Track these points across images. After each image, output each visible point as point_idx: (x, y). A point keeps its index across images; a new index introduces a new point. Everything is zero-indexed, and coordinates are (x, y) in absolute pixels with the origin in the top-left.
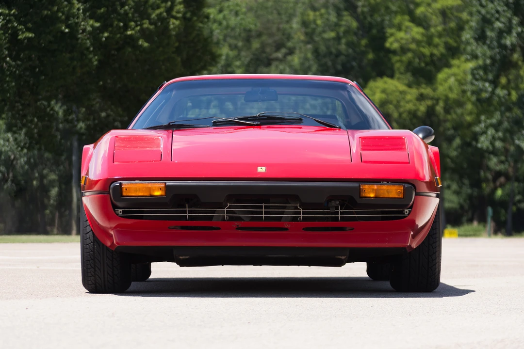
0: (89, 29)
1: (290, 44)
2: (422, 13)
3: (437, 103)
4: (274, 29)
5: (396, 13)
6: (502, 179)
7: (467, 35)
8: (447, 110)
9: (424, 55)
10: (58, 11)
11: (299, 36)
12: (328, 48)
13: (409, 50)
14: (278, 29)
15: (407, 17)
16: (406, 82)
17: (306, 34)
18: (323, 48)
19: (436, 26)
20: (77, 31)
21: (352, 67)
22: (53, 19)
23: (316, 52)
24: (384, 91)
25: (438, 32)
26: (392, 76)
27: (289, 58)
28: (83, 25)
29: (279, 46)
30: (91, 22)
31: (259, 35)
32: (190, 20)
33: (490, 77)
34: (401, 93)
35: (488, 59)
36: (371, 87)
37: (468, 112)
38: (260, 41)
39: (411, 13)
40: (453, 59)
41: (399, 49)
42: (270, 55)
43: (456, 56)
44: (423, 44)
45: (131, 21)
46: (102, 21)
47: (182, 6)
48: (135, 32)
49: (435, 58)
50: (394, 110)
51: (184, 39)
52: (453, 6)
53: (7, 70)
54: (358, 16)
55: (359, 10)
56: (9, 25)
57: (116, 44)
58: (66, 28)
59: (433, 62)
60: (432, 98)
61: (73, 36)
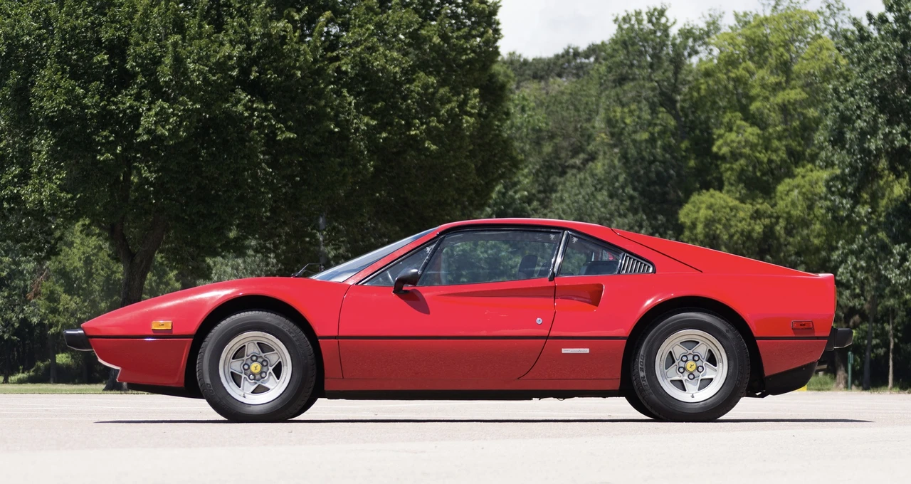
0: (363, 127)
1: (591, 148)
2: (758, 109)
3: (777, 223)
4: (571, 129)
5: (725, 109)
6: (857, 318)
7: (820, 137)
8: (789, 232)
9: (761, 163)
10: (326, 106)
11: (603, 137)
12: (639, 152)
13: (741, 155)
14: (576, 129)
15: (739, 114)
16: (737, 195)
17: (612, 135)
18: (632, 152)
19: (776, 126)
20: (349, 130)
21: (670, 177)
22: (320, 116)
23: (624, 157)
24: (710, 207)
25: (776, 132)
26: (720, 189)
27: (590, 165)
28: (356, 123)
29: (576, 151)
30: (366, 119)
31: (552, 137)
32: (486, 117)
33: (850, 190)
34: (731, 209)
35: (847, 167)
36: (694, 202)
37: (816, 233)
38: (552, 144)
39: (744, 110)
40: (796, 167)
41: (729, 154)
42: (566, 162)
43: (800, 163)
44: (759, 148)
45: (415, 118)
46: (379, 118)
47: (478, 100)
48: (421, 133)
49: (773, 166)
50: (723, 230)
51: (479, 141)
52: (796, 100)
53: (263, 179)
54: (677, 112)
55: (678, 105)
56: (266, 123)
57: (395, 147)
58: (336, 126)
59: (772, 171)
60: (770, 217)
61: (343, 136)
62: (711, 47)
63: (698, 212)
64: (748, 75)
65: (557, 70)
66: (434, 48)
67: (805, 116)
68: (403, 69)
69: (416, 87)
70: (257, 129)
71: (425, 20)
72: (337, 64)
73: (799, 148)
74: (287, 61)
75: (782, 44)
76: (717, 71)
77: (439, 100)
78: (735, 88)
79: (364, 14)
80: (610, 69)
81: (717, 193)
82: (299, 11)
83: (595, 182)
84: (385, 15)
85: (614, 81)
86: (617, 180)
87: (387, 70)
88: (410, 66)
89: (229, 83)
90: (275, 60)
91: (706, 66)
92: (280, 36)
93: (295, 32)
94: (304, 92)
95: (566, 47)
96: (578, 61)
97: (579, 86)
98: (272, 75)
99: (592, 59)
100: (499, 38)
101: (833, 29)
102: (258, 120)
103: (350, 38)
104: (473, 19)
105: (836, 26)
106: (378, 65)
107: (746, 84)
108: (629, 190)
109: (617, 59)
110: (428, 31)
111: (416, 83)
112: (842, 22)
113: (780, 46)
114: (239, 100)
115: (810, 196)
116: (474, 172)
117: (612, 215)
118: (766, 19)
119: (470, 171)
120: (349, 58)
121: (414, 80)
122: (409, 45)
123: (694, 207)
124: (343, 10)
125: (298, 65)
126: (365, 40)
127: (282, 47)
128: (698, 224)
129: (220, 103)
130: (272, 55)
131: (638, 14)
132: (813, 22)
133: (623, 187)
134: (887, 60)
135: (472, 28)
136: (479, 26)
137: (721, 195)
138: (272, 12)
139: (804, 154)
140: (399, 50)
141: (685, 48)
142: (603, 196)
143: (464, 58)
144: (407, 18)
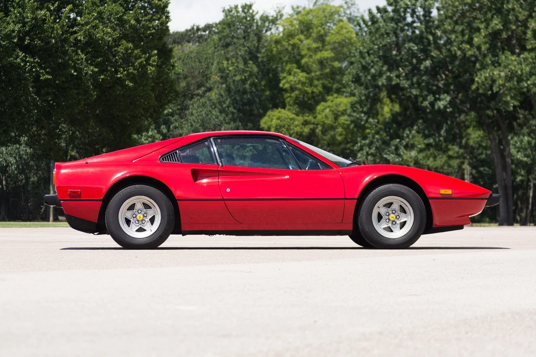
0: (90, 72)
1: (208, 84)
2: (306, 63)
3: (317, 128)
4: (197, 73)
5: (287, 62)
7: (346, 79)
8: (324, 133)
9: (307, 93)
10: (69, 60)
11: (216, 78)
12: (237, 87)
13: (296, 89)
14: (199, 73)
15: (295, 65)
16: (294, 111)
17: (222, 77)
18: (233, 87)
19: (316, 72)
20: (82, 74)
21: (255, 102)
22: (65, 66)
23: (228, 90)
24: (278, 119)
25: (316, 75)
26: (284, 107)
27: (208, 94)
28: (86, 70)
29: (199, 86)
30: (92, 68)
31: (185, 78)
32: (161, 67)
33: (365, 109)
34: (291, 119)
35: (363, 96)
36: (269, 115)
37: (339, 133)
38: (185, 82)
39: (298, 63)
40: (328, 96)
41: (289, 88)
42: (193, 92)
43: (330, 93)
44: (307, 85)
45: (120, 67)
46: (100, 67)
47: (157, 57)
48: (123, 76)
49: (315, 95)
50: (286, 132)
51: (157, 81)
52: (327, 57)
53: (31, 102)
54: (259, 63)
55: (260, 60)
56: (34, 70)
57: (108, 84)
58: (75, 71)
59: (313, 97)
60: (313, 124)
61: (78, 77)
62: (277, 26)
63: (271, 121)
64: (300, 43)
65: (187, 38)
66: (131, 26)
67: (333, 67)
68: (113, 38)
69: (121, 49)
70: (28, 72)
71: (126, 10)
72: (76, 35)
73: (330, 85)
74: (46, 34)
75: (320, 25)
76: (282, 40)
77: (134, 57)
78: (293, 49)
79: (91, 6)
80: (220, 39)
81: (283, 110)
82: (53, 5)
83: (211, 104)
84: (103, 7)
85: (223, 46)
86: (224, 103)
87: (104, 39)
88: (117, 37)
89: (12, 46)
90: (39, 33)
91: (276, 38)
92: (42, 19)
93: (51, 16)
94: (56, 51)
95: (192, 26)
96: (199, 33)
97: (202, 48)
98: (37, 42)
99: (207, 32)
100: (169, 21)
101: (349, 16)
102: (29, 67)
103: (83, 20)
104: (154, 10)
105: (350, 14)
106: (99, 36)
107: (299, 48)
108: (231, 109)
109: (225, 34)
110: (128, 17)
111: (120, 47)
112: (354, 12)
113: (319, 26)
114: (18, 56)
115: (336, 112)
116: (154, 98)
117: (221, 123)
118: (311, 11)
119: (151, 98)
120: (82, 32)
121: (120, 45)
122: (117, 25)
123: (269, 118)
124: (78, 4)
125: (53, 36)
126: (92, 22)
127: (43, 25)
128: (272, 128)
129: (7, 58)
130: (38, 30)
131: (236, 7)
132: (337, 12)
133: (228, 107)
134: (388, 34)
135: (153, 15)
136: (157, 14)
137: (285, 112)
138: (37, 5)
139: (332, 89)
140: (111, 28)
141: (264, 27)
142: (215, 112)
143: (148, 32)
144: (116, 9)
